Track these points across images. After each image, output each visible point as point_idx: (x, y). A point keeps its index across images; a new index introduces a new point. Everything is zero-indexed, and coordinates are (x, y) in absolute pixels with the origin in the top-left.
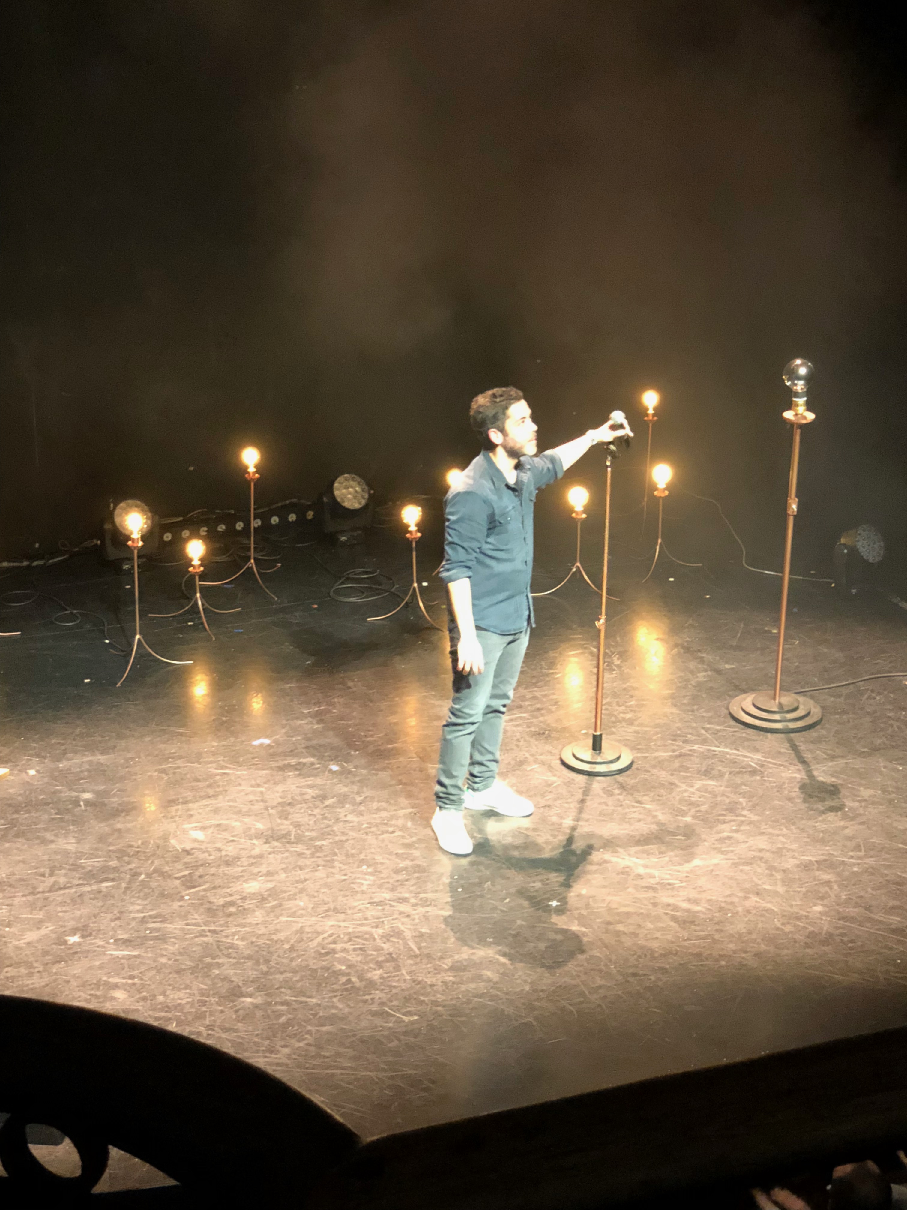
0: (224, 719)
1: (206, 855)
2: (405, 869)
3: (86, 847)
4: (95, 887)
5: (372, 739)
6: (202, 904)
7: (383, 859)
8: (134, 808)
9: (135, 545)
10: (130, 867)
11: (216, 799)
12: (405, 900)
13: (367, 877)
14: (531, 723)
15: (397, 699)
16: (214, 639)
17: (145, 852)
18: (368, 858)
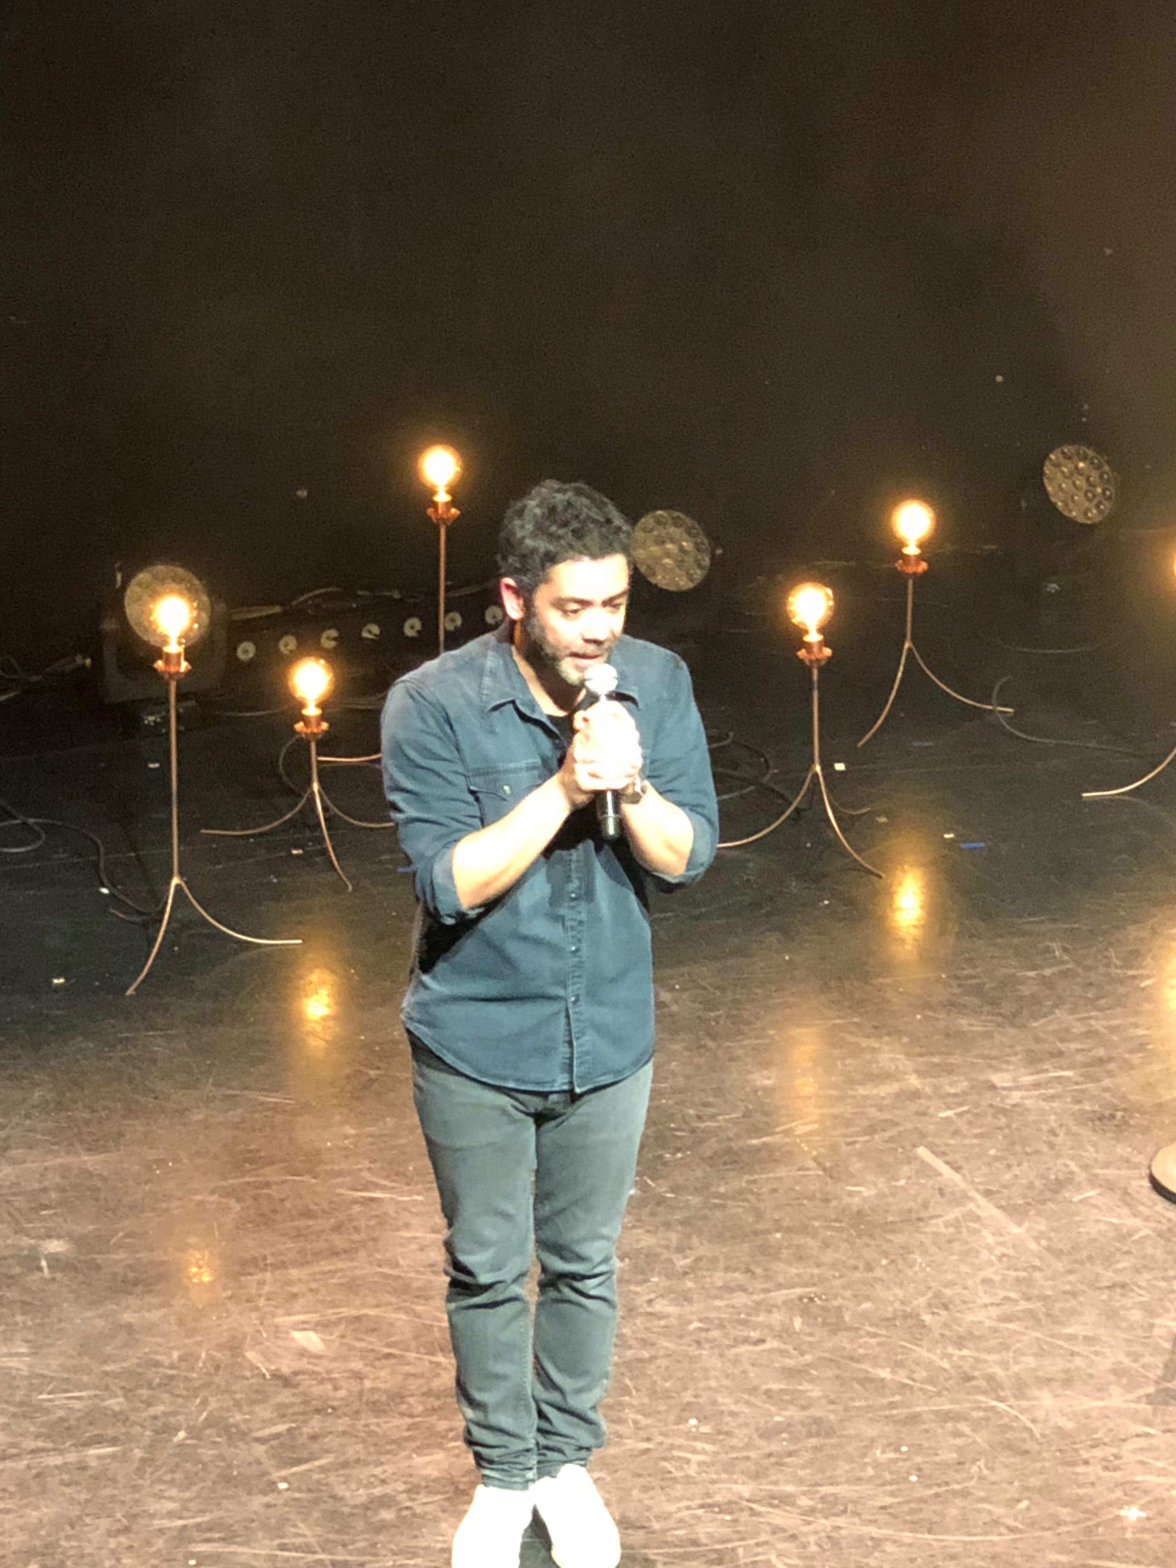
0: (372, 1073)
1: (329, 1386)
2: (787, 1427)
3: (52, 1365)
4: (72, 1457)
5: (714, 1124)
6: (316, 1502)
7: (736, 1402)
8: (162, 1277)
9: (173, 669)
10: (152, 1411)
11: (352, 1260)
12: (784, 1501)
13: (699, 1445)
14: (1084, 1091)
15: (772, 1032)
16: (350, 887)
17: (187, 1379)
18: (701, 1400)
